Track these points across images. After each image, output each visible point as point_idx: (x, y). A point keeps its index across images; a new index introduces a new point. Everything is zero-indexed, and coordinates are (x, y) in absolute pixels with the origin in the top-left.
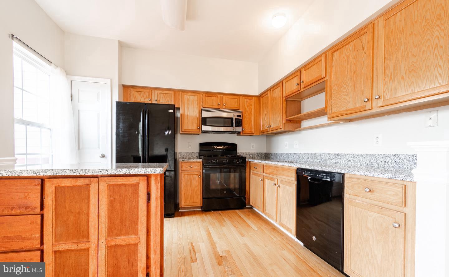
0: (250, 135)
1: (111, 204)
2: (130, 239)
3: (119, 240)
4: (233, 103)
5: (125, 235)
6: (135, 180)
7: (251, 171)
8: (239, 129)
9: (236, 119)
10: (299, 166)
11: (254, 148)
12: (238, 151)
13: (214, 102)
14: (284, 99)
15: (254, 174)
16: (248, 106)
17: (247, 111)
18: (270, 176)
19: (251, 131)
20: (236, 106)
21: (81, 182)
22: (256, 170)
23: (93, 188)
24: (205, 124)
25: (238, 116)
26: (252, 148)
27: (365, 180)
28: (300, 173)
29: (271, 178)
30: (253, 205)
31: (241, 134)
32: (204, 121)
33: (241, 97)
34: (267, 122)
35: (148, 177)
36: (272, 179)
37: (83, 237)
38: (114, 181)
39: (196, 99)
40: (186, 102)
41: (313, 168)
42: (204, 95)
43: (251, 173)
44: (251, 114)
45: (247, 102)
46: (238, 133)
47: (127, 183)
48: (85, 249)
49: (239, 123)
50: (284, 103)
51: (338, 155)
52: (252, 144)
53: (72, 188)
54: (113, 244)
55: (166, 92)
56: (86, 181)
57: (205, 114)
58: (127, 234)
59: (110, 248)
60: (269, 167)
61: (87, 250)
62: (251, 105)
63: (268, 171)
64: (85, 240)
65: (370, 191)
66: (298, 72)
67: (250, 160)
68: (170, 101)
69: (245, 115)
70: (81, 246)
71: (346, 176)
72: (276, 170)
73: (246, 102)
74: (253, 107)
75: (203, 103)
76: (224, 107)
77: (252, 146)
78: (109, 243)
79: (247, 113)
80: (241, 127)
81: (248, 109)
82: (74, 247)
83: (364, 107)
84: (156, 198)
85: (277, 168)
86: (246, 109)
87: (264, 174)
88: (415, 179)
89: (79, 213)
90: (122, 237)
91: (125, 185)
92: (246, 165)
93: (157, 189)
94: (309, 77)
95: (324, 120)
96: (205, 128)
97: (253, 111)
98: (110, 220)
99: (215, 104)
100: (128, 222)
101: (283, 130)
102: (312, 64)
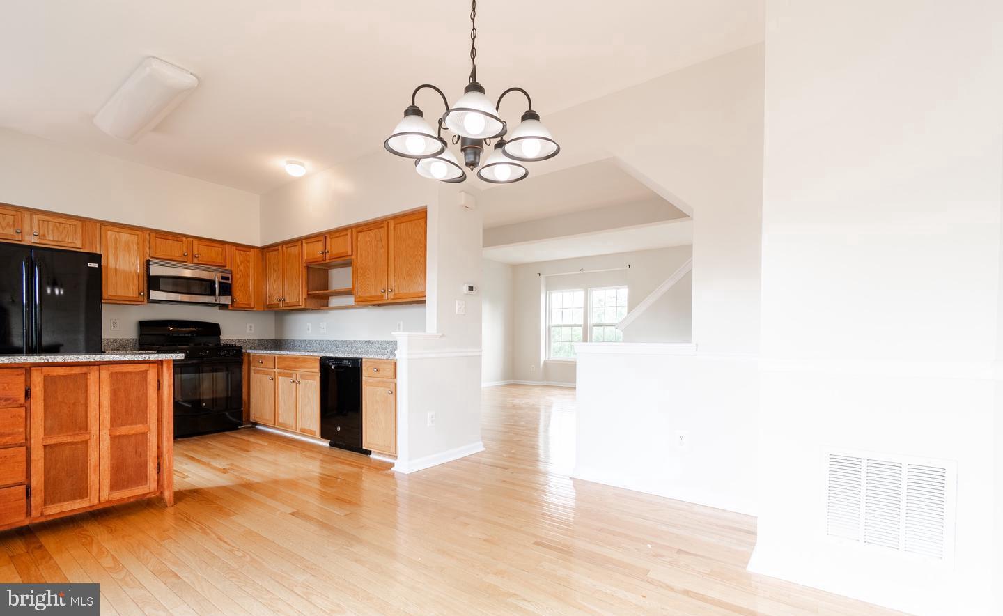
0: (246, 309)
1: (114, 394)
2: (139, 428)
3: (124, 430)
4: (214, 254)
5: (131, 424)
6: (143, 367)
7: (252, 368)
8: (226, 300)
9: (220, 283)
10: (323, 355)
11: (252, 332)
12: (222, 337)
13: (176, 250)
14: (304, 265)
15: (258, 372)
16: (241, 262)
17: (241, 271)
18: (286, 371)
19: (249, 304)
20: (219, 260)
21: (77, 370)
22: (262, 365)
23: (93, 376)
24: (158, 289)
25: (223, 278)
26: (248, 331)
27: (374, 362)
28: (324, 362)
29: (287, 374)
30: (257, 420)
31: (230, 308)
32: (154, 283)
33: (228, 247)
34: (279, 293)
35: (160, 362)
36: (289, 375)
37: (80, 429)
38: (117, 368)
39: (135, 241)
40: (111, 245)
41: (336, 355)
42: (153, 235)
43: (252, 372)
44: (249, 276)
45: (240, 255)
46: (224, 307)
47: (134, 370)
48: (82, 442)
49: (226, 289)
50: (305, 271)
51: (369, 342)
52: (248, 326)
53: (65, 377)
54: (118, 434)
55: (61, 220)
56: (84, 369)
57: (155, 271)
58: (133, 423)
59: (113, 438)
60: (282, 358)
61: (86, 442)
62: (248, 261)
63: (283, 365)
64: (83, 431)
65: (377, 370)
66: (323, 236)
67: (248, 351)
68: (74, 242)
69: (236, 276)
70: (79, 439)
71: (363, 360)
72: (294, 362)
73: (238, 256)
74: (251, 265)
75: (150, 248)
76: (195, 260)
77: (248, 328)
78: (113, 434)
79: (240, 273)
80: (230, 297)
81: (241, 268)
82: (69, 439)
83: (382, 296)
84: (169, 386)
85: (295, 359)
86: (238, 266)
87: (276, 370)
88: (396, 357)
89: (74, 404)
90: (129, 427)
91: (130, 373)
92: (242, 360)
93: (170, 376)
94: (337, 247)
95: (350, 300)
96: (155, 295)
97: (252, 272)
98: (113, 410)
99: (177, 254)
100: (135, 411)
101: (303, 307)
102: (337, 234)
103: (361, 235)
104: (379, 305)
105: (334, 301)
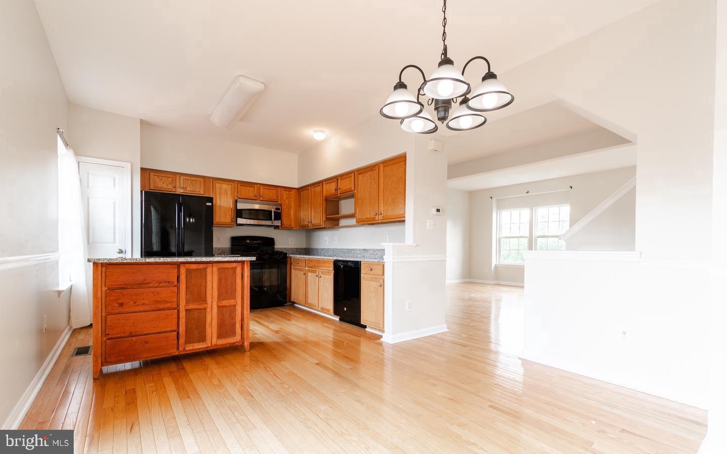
0: (289, 228)
1: (220, 280)
2: (232, 302)
3: (225, 303)
4: (271, 194)
5: (228, 299)
6: (234, 265)
7: (293, 266)
8: (278, 223)
9: (275, 212)
10: (335, 258)
11: (293, 243)
12: (276, 247)
13: (251, 192)
14: (324, 198)
15: (296, 269)
16: (287, 198)
17: (286, 204)
18: (312, 269)
19: (291, 225)
20: (274, 197)
21: (201, 266)
22: (298, 265)
23: (209, 270)
24: (241, 217)
25: (277, 209)
26: (290, 243)
27: (369, 264)
28: (336, 264)
29: (313, 271)
30: (295, 301)
31: (280, 228)
32: (239, 213)
33: (279, 189)
34: (308, 217)
35: (243, 262)
36: (314, 272)
37: (203, 301)
38: (221, 265)
39: (230, 188)
40: (218, 191)
41: (344, 259)
42: (239, 184)
43: (292, 269)
44: (291, 207)
45: (286, 194)
46: (276, 227)
47: (230, 267)
48: (203, 309)
49: (278, 216)
50: (324, 202)
51: (365, 250)
52: (290, 239)
53: (196, 270)
54: (221, 305)
55: (194, 179)
56: (205, 266)
57: (241, 206)
58: (229, 299)
59: (219, 307)
60: (310, 260)
61: (205, 309)
62: (291, 198)
63: (310, 265)
64: (204, 303)
65: (371, 270)
66: (336, 179)
67: (290, 256)
68: (199, 190)
69: (284, 208)
70: (202, 307)
71: (362, 262)
72: (318, 263)
73: (285, 194)
74: (292, 200)
75: (237, 192)
76: (261, 199)
77: (290, 241)
78: (218, 304)
79: (286, 206)
80: (280, 221)
81: (287, 202)
82: (197, 307)
83: (375, 218)
84: (248, 277)
85: (318, 261)
86: (285, 201)
87: (307, 268)
88: (384, 261)
89: (200, 286)
90: (227, 301)
91: (228, 268)
92: (287, 261)
93: (248, 270)
94: (345, 185)
95: (353, 221)
96: (240, 221)
97: (292, 204)
98: (219, 290)
99: (251, 195)
100: (230, 292)
101: (323, 226)
102: (345, 176)
103: (360, 176)
104: (372, 224)
105: (343, 222)
